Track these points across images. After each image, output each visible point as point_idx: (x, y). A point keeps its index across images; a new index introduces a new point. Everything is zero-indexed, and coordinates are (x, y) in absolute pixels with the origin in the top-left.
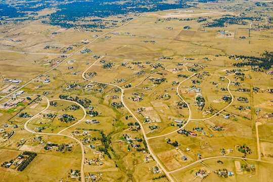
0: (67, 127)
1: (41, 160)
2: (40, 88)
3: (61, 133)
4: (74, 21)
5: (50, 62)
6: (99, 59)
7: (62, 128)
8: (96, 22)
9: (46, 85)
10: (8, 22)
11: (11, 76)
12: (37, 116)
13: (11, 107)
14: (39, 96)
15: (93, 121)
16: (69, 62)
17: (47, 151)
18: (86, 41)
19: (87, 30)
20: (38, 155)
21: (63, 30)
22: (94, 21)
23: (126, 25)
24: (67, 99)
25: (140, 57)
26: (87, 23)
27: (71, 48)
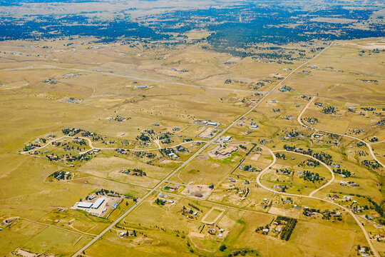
0: (316, 188)
1: (307, 228)
2: (250, 135)
3: (313, 196)
4: (245, 48)
5: (243, 101)
6: (311, 101)
7: (310, 189)
8: (276, 51)
9: (255, 131)
10: (156, 45)
11: (201, 116)
12: (266, 171)
13: (224, 157)
14: (256, 145)
15: (350, 183)
16: (270, 102)
17: (309, 217)
18: (279, 76)
19: (271, 61)
20: (299, 222)
21: (237, 59)
22: (272, 48)
23: (319, 57)
24: (296, 151)
25: (367, 101)
26: (264, 52)
27: (262, 84)
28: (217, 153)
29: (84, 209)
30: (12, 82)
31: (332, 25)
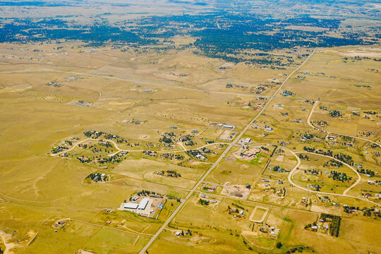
0: (347, 187)
1: (353, 225)
2: (267, 137)
3: (347, 194)
4: (235, 54)
5: (249, 105)
6: (315, 104)
7: (342, 189)
8: (265, 57)
9: (271, 134)
10: (147, 50)
11: (215, 119)
12: (294, 171)
13: (250, 158)
14: (277, 147)
15: (377, 182)
16: (276, 106)
17: (350, 214)
18: (277, 81)
19: (264, 67)
20: (343, 219)
21: (230, 64)
22: (261, 55)
23: (307, 63)
24: (317, 152)
25: (367, 106)
26: (254, 57)
27: (263, 89)
28: (242, 154)
29: (131, 210)
30: (15, 84)
31: (308, 33)
